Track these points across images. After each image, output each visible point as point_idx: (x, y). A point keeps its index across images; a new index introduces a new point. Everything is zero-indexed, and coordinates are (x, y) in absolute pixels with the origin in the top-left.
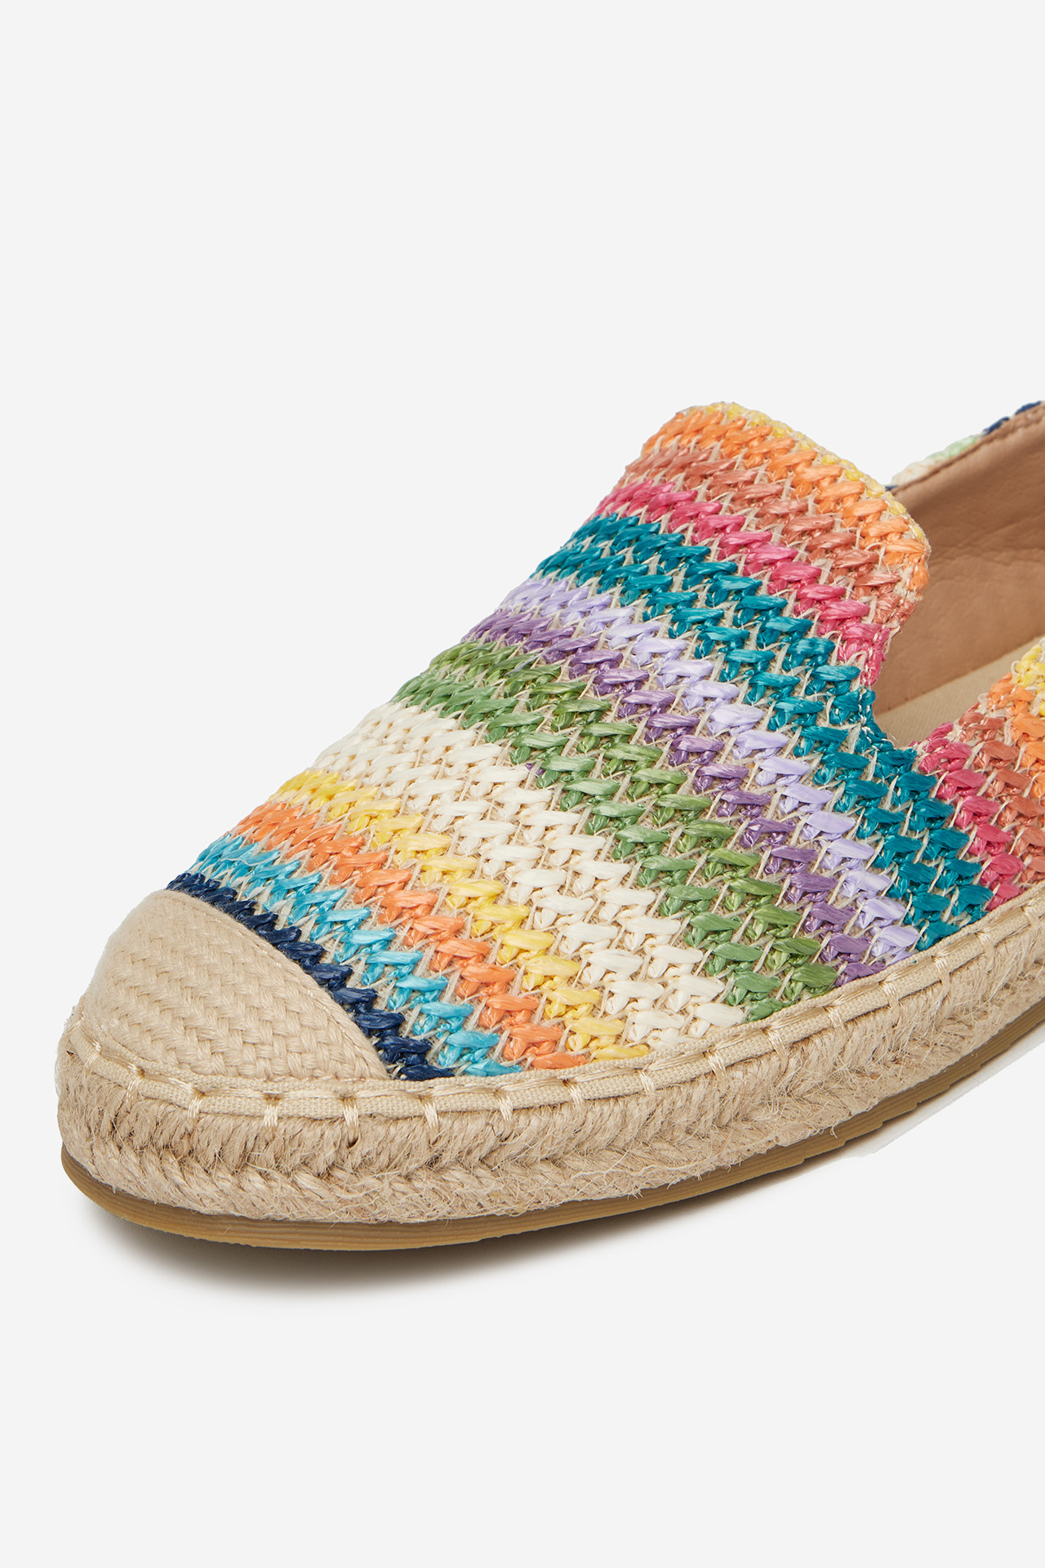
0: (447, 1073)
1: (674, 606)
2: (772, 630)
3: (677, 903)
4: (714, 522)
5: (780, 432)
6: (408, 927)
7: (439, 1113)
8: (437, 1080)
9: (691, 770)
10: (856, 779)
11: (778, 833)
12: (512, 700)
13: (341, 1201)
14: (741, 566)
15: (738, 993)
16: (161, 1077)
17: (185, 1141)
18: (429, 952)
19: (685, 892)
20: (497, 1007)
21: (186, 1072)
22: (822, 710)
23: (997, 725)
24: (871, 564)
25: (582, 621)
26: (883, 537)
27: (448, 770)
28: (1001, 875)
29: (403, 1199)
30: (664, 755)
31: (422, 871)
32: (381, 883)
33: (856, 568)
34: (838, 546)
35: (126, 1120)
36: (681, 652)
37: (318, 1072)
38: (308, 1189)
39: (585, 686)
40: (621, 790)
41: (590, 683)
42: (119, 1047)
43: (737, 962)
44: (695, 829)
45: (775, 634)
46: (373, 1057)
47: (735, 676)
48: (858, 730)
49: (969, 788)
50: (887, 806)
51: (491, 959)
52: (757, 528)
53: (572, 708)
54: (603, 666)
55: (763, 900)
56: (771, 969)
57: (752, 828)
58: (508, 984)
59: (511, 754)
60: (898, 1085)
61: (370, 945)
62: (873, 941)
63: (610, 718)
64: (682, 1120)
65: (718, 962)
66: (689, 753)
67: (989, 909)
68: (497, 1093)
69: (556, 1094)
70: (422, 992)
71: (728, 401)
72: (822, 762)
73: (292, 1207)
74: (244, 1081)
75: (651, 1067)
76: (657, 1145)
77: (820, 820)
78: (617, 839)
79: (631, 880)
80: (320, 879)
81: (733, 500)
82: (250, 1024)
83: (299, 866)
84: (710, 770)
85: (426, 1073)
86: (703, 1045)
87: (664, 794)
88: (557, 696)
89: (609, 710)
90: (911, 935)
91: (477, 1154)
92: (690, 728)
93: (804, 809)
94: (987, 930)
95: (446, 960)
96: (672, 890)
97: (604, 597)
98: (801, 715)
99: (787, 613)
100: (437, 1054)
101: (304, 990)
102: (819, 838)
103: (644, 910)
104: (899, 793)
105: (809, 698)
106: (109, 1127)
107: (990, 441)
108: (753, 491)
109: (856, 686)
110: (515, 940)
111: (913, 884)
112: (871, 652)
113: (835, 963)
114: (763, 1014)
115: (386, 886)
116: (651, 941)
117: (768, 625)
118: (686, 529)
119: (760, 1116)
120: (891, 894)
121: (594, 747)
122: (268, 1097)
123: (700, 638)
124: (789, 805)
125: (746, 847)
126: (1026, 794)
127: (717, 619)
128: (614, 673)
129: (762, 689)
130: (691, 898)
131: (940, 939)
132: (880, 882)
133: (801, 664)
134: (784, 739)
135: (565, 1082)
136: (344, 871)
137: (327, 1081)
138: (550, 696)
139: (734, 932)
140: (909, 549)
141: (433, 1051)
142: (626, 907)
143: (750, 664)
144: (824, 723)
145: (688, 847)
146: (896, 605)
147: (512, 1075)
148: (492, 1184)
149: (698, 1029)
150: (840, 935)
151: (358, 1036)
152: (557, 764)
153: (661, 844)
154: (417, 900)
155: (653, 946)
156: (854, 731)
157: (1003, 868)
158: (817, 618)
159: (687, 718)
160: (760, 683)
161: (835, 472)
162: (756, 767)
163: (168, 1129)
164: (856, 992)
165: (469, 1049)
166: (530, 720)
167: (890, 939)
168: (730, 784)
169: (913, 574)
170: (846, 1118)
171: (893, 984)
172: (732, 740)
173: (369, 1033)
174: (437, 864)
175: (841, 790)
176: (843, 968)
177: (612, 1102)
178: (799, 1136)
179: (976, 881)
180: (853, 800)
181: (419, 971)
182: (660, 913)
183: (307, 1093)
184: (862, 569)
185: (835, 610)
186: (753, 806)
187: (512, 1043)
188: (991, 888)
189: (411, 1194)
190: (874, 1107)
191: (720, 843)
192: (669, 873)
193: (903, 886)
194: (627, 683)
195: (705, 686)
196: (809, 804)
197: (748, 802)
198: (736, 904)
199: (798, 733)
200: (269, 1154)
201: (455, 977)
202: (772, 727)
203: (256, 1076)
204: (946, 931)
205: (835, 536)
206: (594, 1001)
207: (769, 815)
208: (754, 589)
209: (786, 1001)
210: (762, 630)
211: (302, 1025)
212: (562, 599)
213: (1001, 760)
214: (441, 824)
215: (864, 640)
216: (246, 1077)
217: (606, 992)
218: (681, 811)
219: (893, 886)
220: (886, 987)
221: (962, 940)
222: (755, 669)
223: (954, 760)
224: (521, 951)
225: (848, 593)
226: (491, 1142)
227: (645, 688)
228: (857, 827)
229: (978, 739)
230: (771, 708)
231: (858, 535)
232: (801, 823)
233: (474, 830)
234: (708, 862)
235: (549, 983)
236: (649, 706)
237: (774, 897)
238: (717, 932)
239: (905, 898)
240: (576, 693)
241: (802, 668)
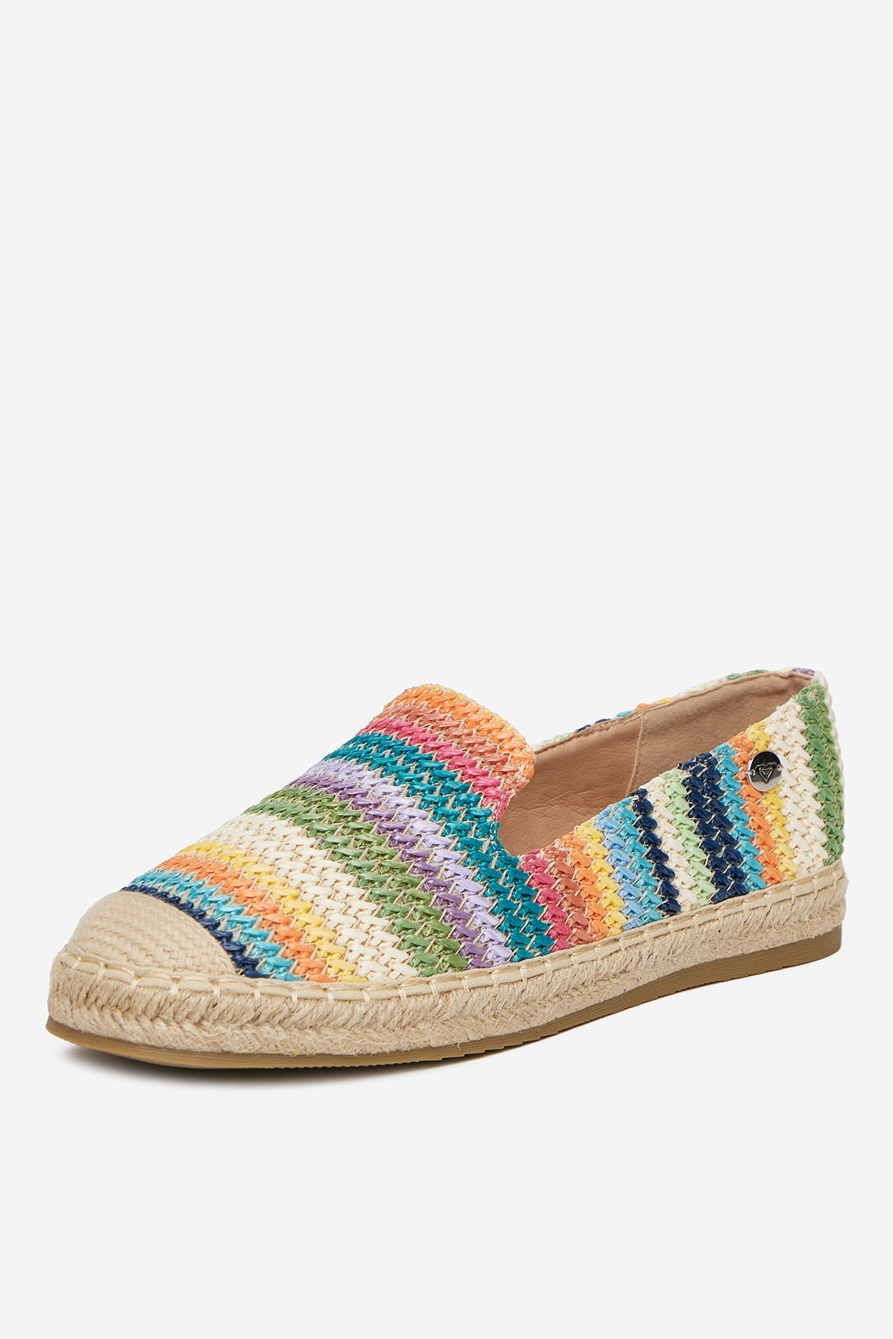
0: (266, 976)
1: (397, 772)
2: (448, 787)
3: (388, 912)
4: (422, 736)
5: (461, 697)
6: (249, 906)
7: (262, 994)
8: (261, 979)
9: (400, 850)
10: (486, 866)
11: (442, 887)
12: (309, 808)
13: (206, 1038)
14: (434, 757)
15: (415, 962)
16: (117, 967)
17: (127, 1001)
18: (260, 919)
19: (392, 906)
20: (293, 947)
21: (131, 964)
22: (471, 830)
23: (564, 855)
24: (504, 762)
25: (346, 778)
26: (512, 750)
27: (273, 838)
28: (559, 934)
29: (238, 1038)
30: (387, 841)
31: (258, 882)
32: (236, 885)
33: (496, 763)
34: (487, 752)
35: (95, 991)
36: (399, 794)
37: (200, 968)
38: (189, 1031)
39: (347, 804)
40: (363, 855)
41: (350, 804)
42: (93, 955)
43: (416, 946)
44: (399, 878)
45: (450, 790)
46: (230, 964)
47: (427, 808)
48: (488, 842)
49: (546, 884)
50: (501, 883)
51: (292, 925)
52: (445, 741)
53: (340, 814)
54: (357, 796)
55: (432, 917)
56: (433, 953)
57: (429, 882)
58: (299, 939)
59: (307, 833)
60: (495, 1030)
61: (229, 912)
62: (488, 950)
63: (360, 820)
64: (382, 1018)
65: (407, 944)
66: (399, 842)
67: (551, 951)
68: (290, 989)
69: (319, 994)
70: (255, 936)
71: (434, 683)
72: (468, 856)
73: (179, 1041)
74: (162, 970)
75: (368, 989)
76: (368, 1030)
77: (463, 883)
78: (359, 878)
79: (364, 898)
80: (204, 883)
81: (432, 728)
82: (168, 942)
83: (192, 878)
84: (408, 851)
85: (256, 975)
86: (396, 982)
87: (385, 859)
88: (332, 808)
89: (359, 817)
90: (507, 952)
91: (278, 1018)
92: (401, 830)
93: (457, 877)
94: (549, 963)
95: (269, 923)
96: (385, 905)
97: (360, 766)
98: (459, 831)
99: (457, 780)
100: (261, 968)
101: (196, 929)
102: (463, 893)
103: (371, 913)
104: (508, 878)
105: (465, 822)
106: (85, 996)
107: (579, 736)
108: (444, 724)
109: (489, 820)
110: (304, 918)
111: (511, 926)
112: (499, 804)
113: (467, 957)
114: (428, 974)
115: (238, 887)
116: (373, 928)
117: (446, 784)
118: (406, 740)
119: (421, 1026)
120: (499, 928)
121: (351, 833)
122: (174, 979)
123: (409, 788)
124: (449, 874)
125: (425, 891)
126: (576, 894)
127: (420, 779)
128: (364, 799)
129: (440, 815)
130: (395, 910)
131: (523, 959)
132: (494, 921)
133: (462, 806)
134: (450, 841)
135: (325, 990)
136: (216, 880)
137: (206, 973)
138: (329, 807)
139: (416, 930)
140: (525, 756)
141: (259, 965)
142: (361, 910)
143: (435, 803)
144: (471, 836)
145: (396, 885)
146: (515, 782)
147: (298, 982)
148: (283, 1035)
149: (394, 975)
150: (470, 943)
151: (224, 953)
152: (331, 839)
153: (382, 883)
154: (255, 894)
155: (374, 931)
156: (486, 843)
157: (561, 930)
158: (472, 784)
159: (400, 824)
160: (439, 812)
161: (489, 718)
162: (433, 853)
163: (119, 994)
164: (477, 974)
165: (277, 967)
166: (318, 818)
167: (498, 951)
168: (419, 859)
169: (525, 769)
170: (465, 1040)
171: (495, 976)
172: (422, 839)
173: (229, 952)
174: (266, 879)
175: (476, 871)
176: (470, 961)
177: (348, 1002)
178: (441, 1043)
179: (546, 934)
180: (483, 877)
181: (254, 927)
182: (378, 916)
183: (193, 978)
184: (498, 764)
185: (482, 781)
186: (430, 871)
187: (299, 967)
188: (553, 939)
189: (242, 1036)
190: (481, 1039)
191: (412, 886)
192: (385, 896)
193: (505, 926)
194: (370, 805)
195: (410, 810)
196: (459, 875)
197: (428, 869)
198: (418, 917)
199: (457, 839)
200: (170, 1011)
201: (273, 932)
202: (443, 835)
203: (168, 968)
204: (527, 956)
205: (487, 746)
206: (343, 953)
207: (438, 877)
208: (441, 768)
209: (440, 971)
210: (443, 787)
211: (194, 944)
212: (336, 768)
213: (564, 873)
214: (269, 861)
215: (496, 798)
216: (163, 967)
217: (348, 949)
218: (393, 869)
219: (500, 925)
220: (493, 976)
221: (535, 962)
222: (437, 806)
223: (539, 867)
224: (307, 924)
225: (490, 774)
226: (286, 1012)
227: (380, 807)
228: (483, 891)
229: (553, 859)
230: (444, 825)
231: (498, 748)
232: (455, 884)
233: (285, 865)
234: (405, 895)
235: (320, 941)
236: (380, 817)
237: (438, 918)
238: (407, 929)
239: (506, 933)
240: (343, 807)
241: (462, 808)
